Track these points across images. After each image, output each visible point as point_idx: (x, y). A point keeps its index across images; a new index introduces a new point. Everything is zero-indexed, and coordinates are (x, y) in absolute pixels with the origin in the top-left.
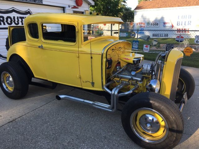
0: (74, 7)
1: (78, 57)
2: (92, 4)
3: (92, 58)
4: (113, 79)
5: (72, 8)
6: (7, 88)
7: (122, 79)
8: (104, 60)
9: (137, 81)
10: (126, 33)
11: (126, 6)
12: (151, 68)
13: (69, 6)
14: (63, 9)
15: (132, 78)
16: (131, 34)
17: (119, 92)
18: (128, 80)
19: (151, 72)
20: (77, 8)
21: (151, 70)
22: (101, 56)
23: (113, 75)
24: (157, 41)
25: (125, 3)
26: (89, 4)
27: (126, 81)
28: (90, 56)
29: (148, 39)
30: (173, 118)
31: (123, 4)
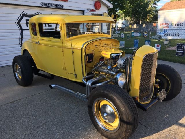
0: (93, 10)
1: (63, 51)
2: (111, 7)
3: (73, 52)
4: (94, 72)
5: (90, 11)
6: (18, 76)
7: (101, 73)
8: (84, 54)
9: (112, 74)
10: (139, 33)
11: (156, 8)
12: (124, 63)
13: (88, 10)
14: (82, 12)
15: (108, 72)
16: (144, 33)
17: (92, 84)
18: (104, 74)
19: (124, 66)
20: (95, 11)
21: (124, 64)
22: (81, 50)
23: (94, 69)
24: (168, 41)
25: (156, 5)
26: (108, 7)
27: (103, 74)
28: (71, 50)
29: (159, 38)
30: (122, 109)
31: (154, 7)
